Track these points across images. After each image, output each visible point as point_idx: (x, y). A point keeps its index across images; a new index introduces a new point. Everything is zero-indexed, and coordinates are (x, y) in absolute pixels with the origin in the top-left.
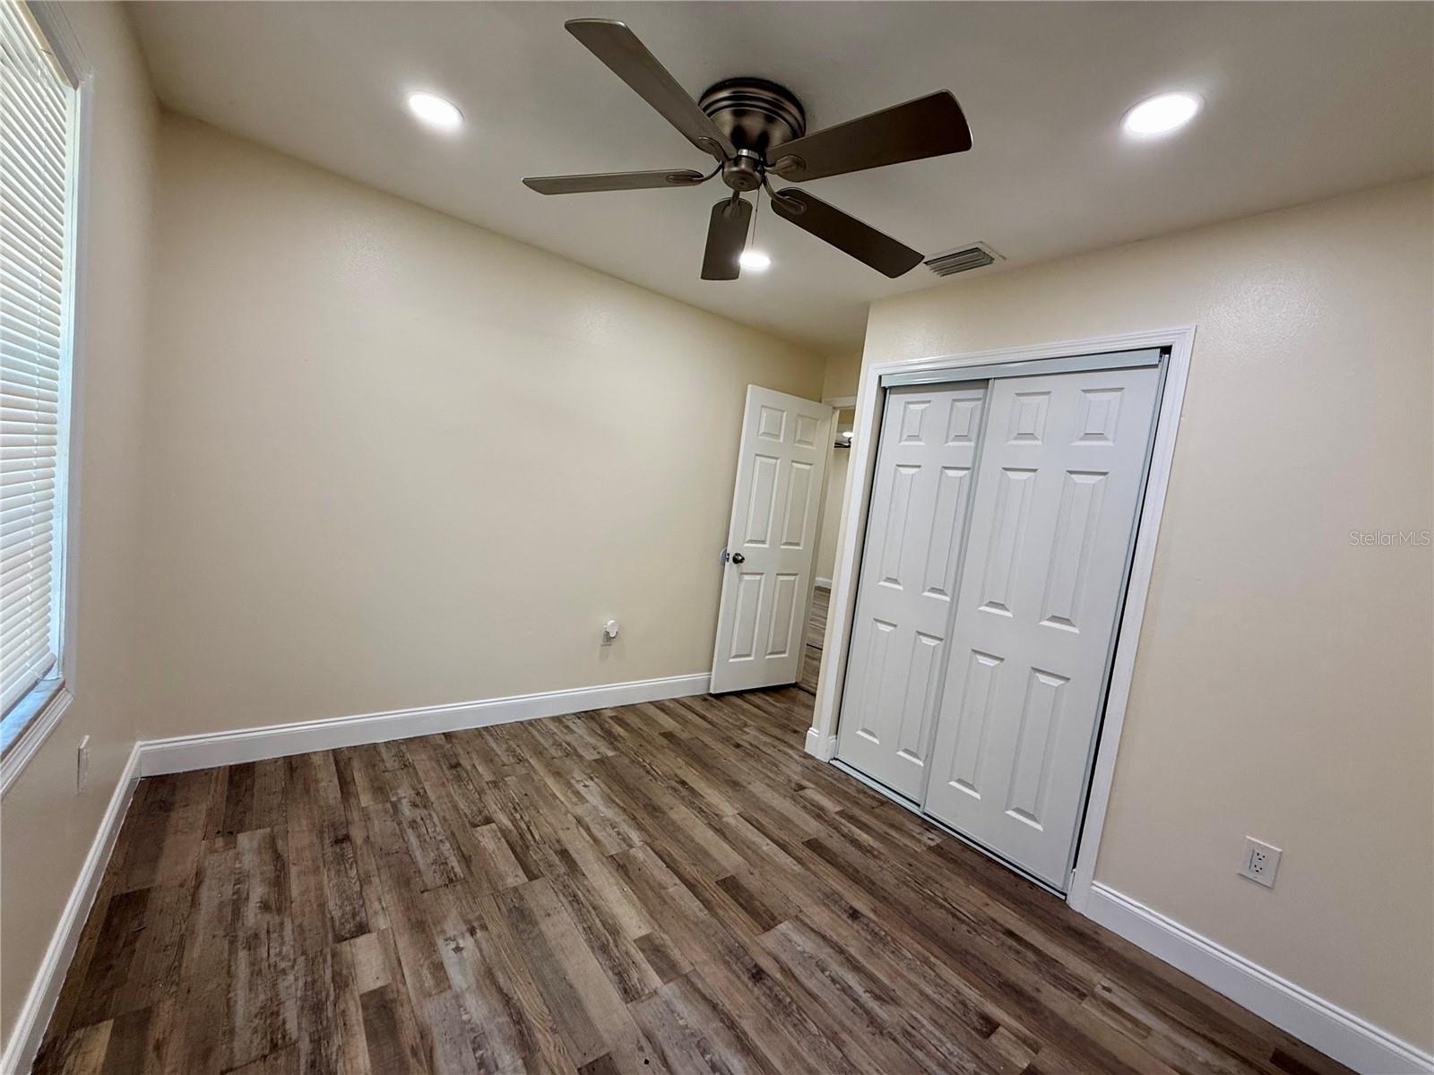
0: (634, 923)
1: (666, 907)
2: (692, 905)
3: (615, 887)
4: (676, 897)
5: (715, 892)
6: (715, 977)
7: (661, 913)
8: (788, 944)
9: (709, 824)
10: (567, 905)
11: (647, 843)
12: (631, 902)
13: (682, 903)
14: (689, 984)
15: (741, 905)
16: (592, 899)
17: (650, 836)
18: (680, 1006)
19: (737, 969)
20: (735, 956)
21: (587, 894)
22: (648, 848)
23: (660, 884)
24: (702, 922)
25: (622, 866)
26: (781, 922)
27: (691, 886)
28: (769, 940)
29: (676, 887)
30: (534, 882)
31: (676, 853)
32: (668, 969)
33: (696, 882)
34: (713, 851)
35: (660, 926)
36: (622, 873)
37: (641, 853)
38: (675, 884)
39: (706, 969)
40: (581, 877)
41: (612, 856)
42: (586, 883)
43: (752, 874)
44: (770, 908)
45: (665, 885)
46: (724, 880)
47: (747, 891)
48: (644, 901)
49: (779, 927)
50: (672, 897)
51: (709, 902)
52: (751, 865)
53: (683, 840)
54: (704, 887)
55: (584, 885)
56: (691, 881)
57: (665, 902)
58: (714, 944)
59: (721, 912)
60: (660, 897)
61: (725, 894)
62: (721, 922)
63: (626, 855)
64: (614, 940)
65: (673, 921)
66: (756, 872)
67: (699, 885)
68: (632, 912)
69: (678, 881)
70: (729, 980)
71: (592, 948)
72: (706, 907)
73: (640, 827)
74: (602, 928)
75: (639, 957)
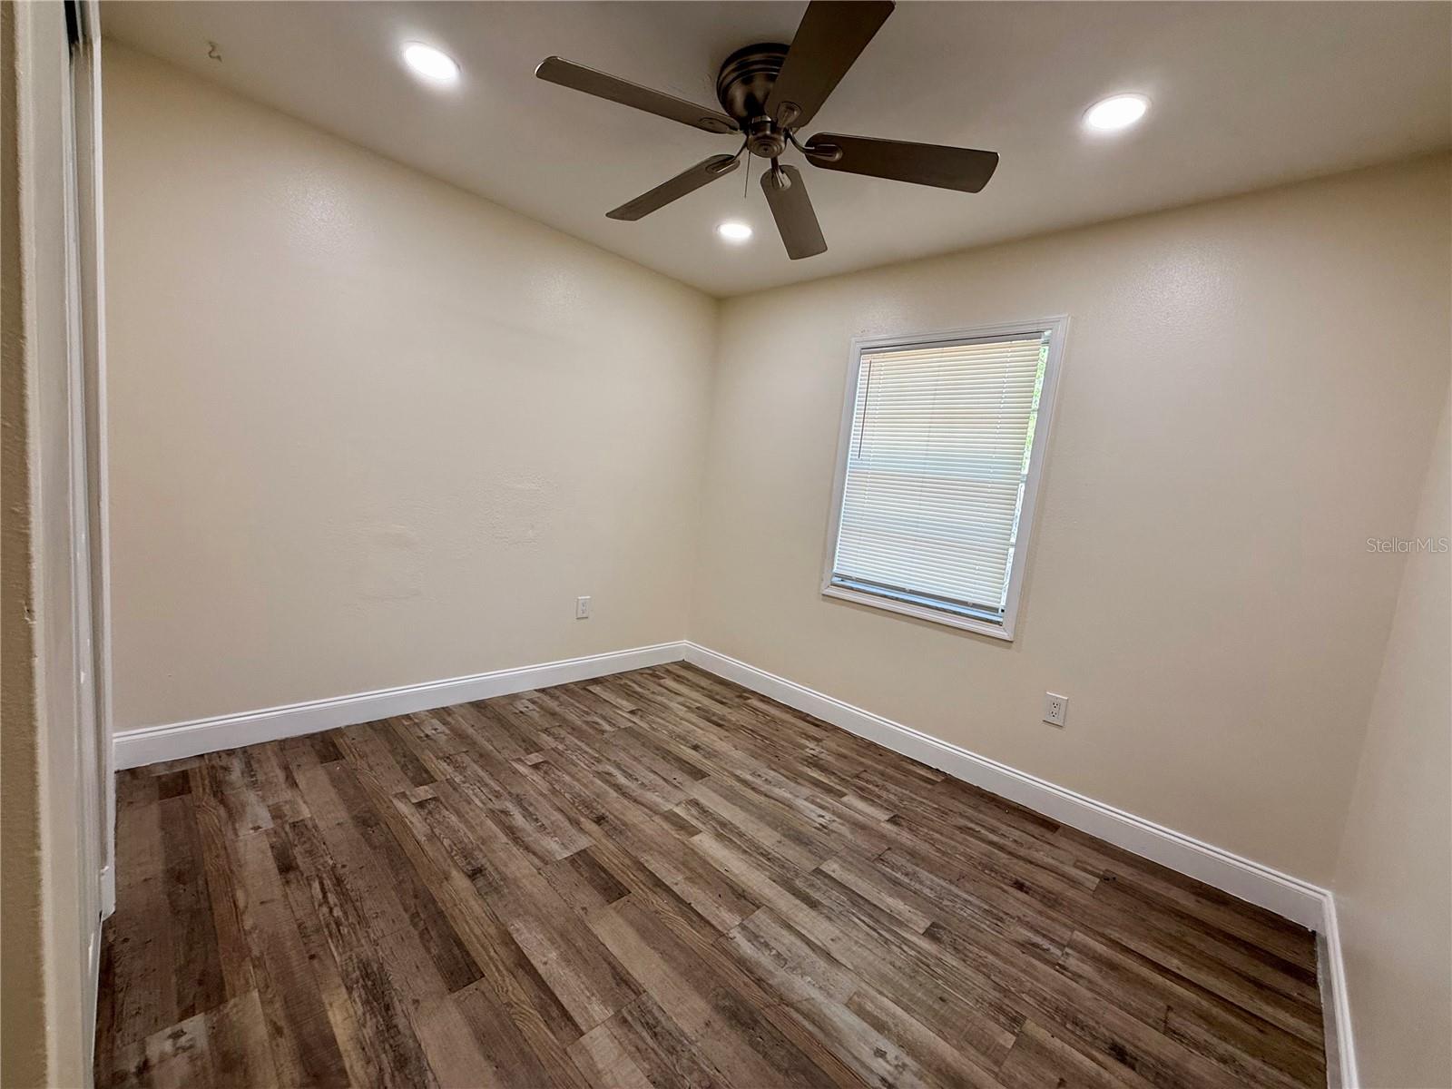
0: (706, 843)
1: (681, 860)
2: (656, 865)
3: (737, 872)
4: (674, 871)
5: (632, 880)
6: (634, 815)
7: (685, 854)
8: (565, 841)
9: (638, 993)
10: (770, 851)
11: (722, 935)
12: (716, 861)
13: (666, 865)
14: (653, 810)
15: (605, 871)
16: (753, 859)
17: (725, 952)
18: (659, 800)
19: (616, 821)
20: (616, 830)
21: (760, 863)
22: (720, 928)
23: (693, 882)
24: (645, 851)
25: (742, 899)
26: (566, 858)
27: (658, 884)
28: (583, 842)
29: (675, 881)
30: (814, 868)
31: (682, 927)
32: (671, 818)
33: (654, 889)
34: (632, 937)
35: (683, 843)
36: (736, 888)
37: (727, 919)
38: (676, 884)
39: (641, 819)
40: (774, 877)
41: (758, 908)
42: (767, 873)
43: (584, 909)
44: (573, 870)
45: (687, 882)
46: (621, 895)
47: (595, 887)
48: (705, 863)
49: (569, 854)
50: (679, 871)
51: (639, 869)
52: (582, 922)
53: (676, 953)
54: (644, 884)
55: (767, 870)
56: (658, 889)
57: (683, 864)
58: (635, 836)
59: (627, 861)
60: (691, 870)
61: (620, 880)
62: (627, 853)
63: (744, 914)
64: (716, 830)
65: (673, 848)
66: (578, 910)
67: (650, 886)
68: (711, 852)
69: (675, 888)
70: (624, 815)
71: (732, 824)
72: (642, 864)
73: (742, 963)
74: (731, 837)
75: (694, 822)
